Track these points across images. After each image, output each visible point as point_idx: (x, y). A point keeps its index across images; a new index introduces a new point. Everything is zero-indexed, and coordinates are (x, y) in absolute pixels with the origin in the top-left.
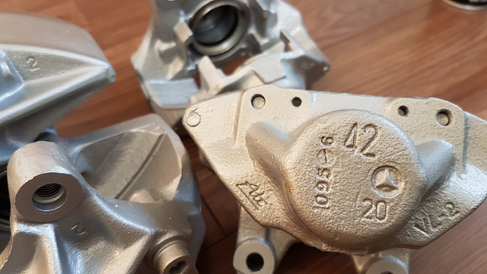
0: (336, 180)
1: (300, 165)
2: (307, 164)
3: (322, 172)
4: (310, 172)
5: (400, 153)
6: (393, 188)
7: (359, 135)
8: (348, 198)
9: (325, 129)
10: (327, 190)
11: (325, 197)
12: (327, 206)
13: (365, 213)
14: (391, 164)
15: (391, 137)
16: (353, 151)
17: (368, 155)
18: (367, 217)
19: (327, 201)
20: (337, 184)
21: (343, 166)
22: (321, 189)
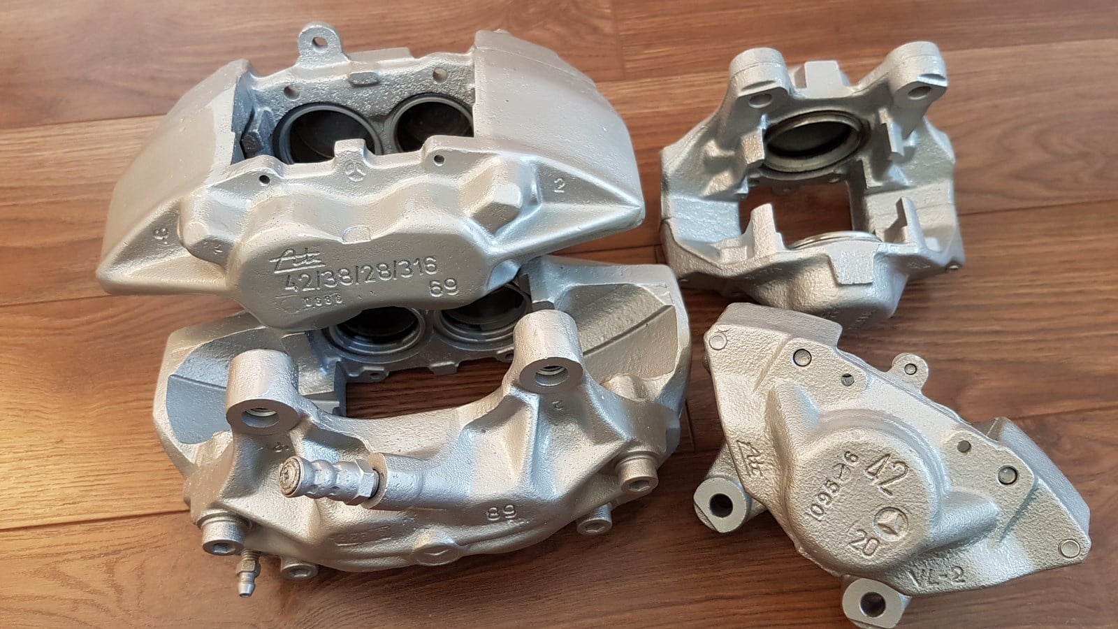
0: (840, 499)
1: (811, 468)
2: (819, 470)
3: (831, 485)
4: (818, 479)
5: (918, 504)
6: (894, 533)
7: (886, 468)
8: (844, 521)
9: (855, 445)
10: (827, 504)
11: (821, 509)
12: (820, 518)
13: (853, 542)
14: (903, 510)
15: (917, 484)
16: (873, 479)
17: (885, 490)
18: (854, 547)
19: (822, 514)
20: (840, 504)
21: (854, 490)
22: (822, 500)
